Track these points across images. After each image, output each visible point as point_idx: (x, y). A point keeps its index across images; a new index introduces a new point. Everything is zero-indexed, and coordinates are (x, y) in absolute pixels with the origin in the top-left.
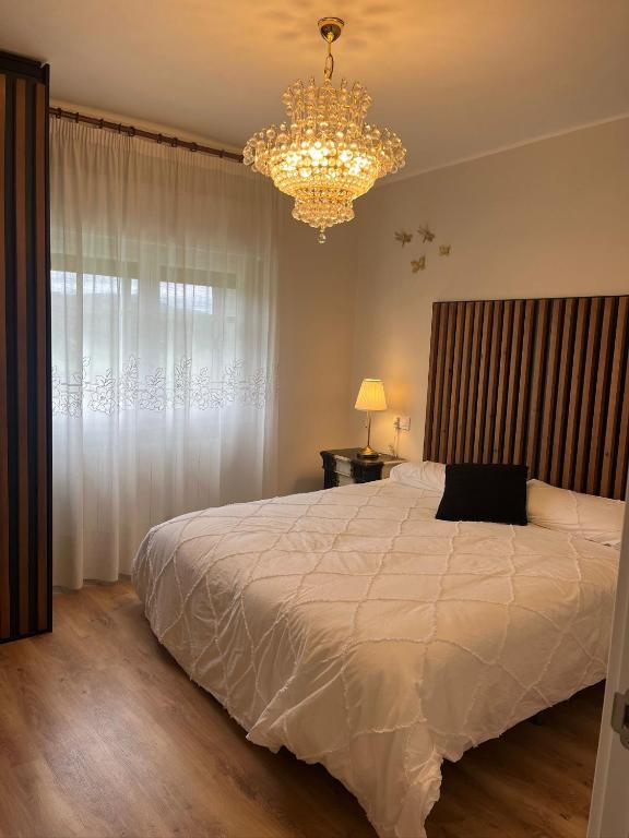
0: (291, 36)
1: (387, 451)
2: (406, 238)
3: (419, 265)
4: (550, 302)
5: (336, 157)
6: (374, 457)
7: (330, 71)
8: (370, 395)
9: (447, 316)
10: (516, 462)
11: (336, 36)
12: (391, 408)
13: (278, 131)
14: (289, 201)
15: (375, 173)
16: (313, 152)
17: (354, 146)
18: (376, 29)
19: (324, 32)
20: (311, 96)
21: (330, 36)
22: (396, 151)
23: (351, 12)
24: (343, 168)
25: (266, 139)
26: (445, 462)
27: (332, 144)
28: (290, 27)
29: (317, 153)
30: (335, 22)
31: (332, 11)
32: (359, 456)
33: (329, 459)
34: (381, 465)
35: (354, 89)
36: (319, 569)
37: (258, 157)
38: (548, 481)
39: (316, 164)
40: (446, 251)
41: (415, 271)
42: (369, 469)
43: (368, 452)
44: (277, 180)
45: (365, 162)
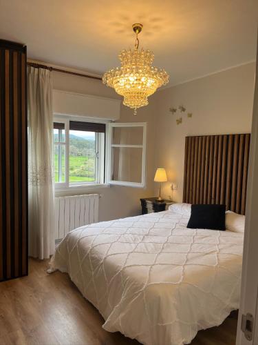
0: (121, 32)
1: (168, 199)
2: (174, 111)
3: (179, 121)
4: (234, 136)
5: (140, 80)
6: (162, 201)
7: (137, 46)
8: (160, 175)
9: (191, 142)
10: (221, 203)
11: (139, 31)
12: (169, 181)
13: (116, 70)
14: (122, 98)
15: (157, 86)
16: (130, 78)
17: (146, 75)
18: (156, 27)
19: (135, 30)
20: (129, 56)
21: (137, 31)
22: (165, 76)
23: (145, 21)
24: (143, 84)
25: (111, 73)
26: (192, 203)
27: (138, 75)
28: (121, 28)
29: (132, 78)
30: (139, 25)
31: (137, 21)
32: (156, 201)
33: (143, 202)
34: (165, 205)
35: (147, 52)
36: (136, 250)
37: (108, 81)
38: (235, 211)
39: (131, 83)
40: (190, 115)
41: (178, 124)
42: (160, 206)
43: (160, 199)
44: (116, 89)
45: (152, 81)
